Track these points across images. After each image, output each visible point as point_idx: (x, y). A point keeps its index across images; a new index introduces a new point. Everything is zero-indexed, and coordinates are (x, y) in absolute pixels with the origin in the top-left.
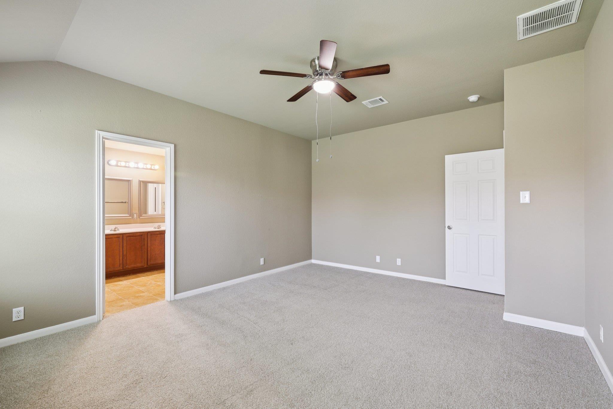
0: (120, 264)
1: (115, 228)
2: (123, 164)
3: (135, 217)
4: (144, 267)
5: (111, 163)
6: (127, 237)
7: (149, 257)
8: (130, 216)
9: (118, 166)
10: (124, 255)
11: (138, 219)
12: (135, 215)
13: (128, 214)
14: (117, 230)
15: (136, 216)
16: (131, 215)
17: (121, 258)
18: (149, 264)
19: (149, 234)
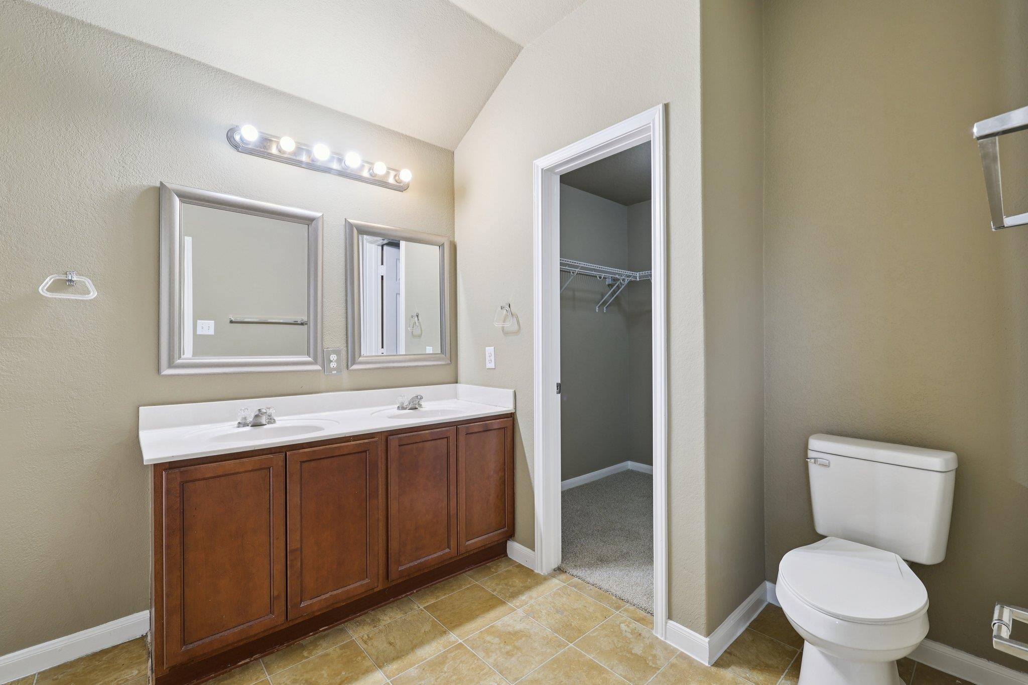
0: (272, 600)
1: (257, 416)
2: (288, 145)
3: (333, 365)
4: (376, 590)
5: (241, 138)
6: (304, 465)
7: (394, 545)
8: (315, 362)
9: (270, 157)
10: (292, 551)
11: (345, 373)
12: (333, 357)
13: (308, 354)
14: (263, 420)
15: (338, 361)
16: (319, 356)
17: (279, 567)
18: (393, 575)
19: (394, 442)
